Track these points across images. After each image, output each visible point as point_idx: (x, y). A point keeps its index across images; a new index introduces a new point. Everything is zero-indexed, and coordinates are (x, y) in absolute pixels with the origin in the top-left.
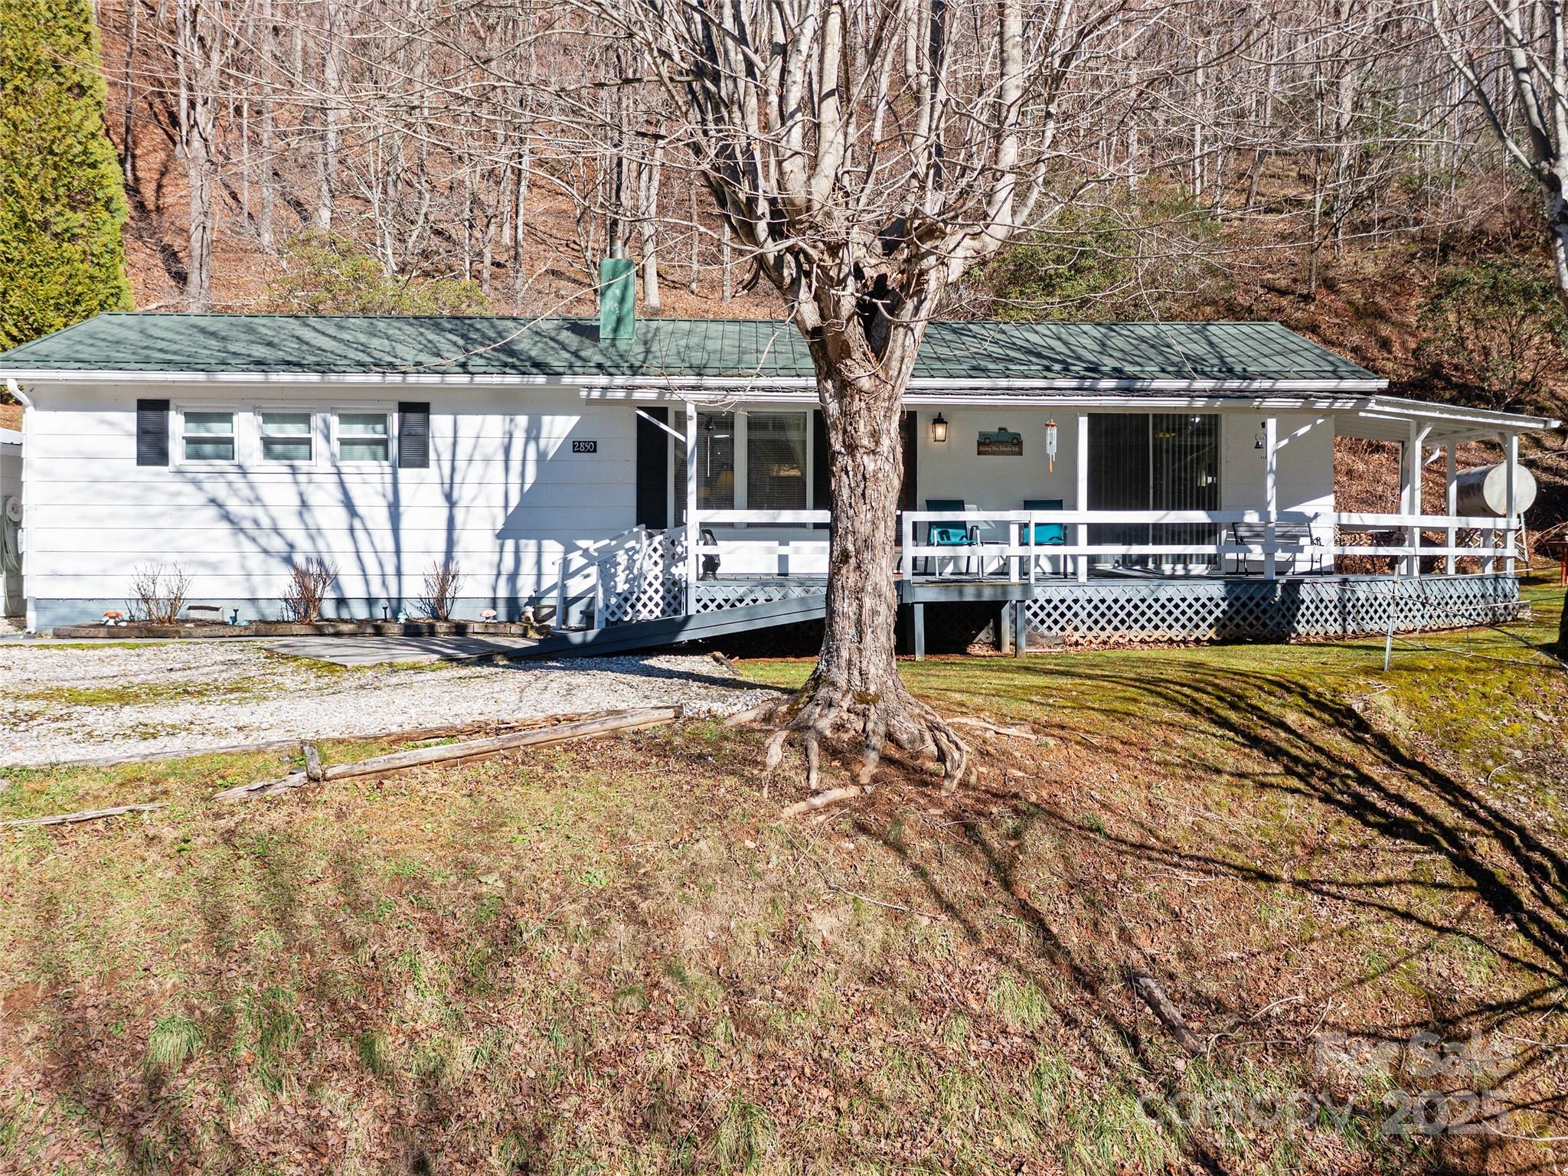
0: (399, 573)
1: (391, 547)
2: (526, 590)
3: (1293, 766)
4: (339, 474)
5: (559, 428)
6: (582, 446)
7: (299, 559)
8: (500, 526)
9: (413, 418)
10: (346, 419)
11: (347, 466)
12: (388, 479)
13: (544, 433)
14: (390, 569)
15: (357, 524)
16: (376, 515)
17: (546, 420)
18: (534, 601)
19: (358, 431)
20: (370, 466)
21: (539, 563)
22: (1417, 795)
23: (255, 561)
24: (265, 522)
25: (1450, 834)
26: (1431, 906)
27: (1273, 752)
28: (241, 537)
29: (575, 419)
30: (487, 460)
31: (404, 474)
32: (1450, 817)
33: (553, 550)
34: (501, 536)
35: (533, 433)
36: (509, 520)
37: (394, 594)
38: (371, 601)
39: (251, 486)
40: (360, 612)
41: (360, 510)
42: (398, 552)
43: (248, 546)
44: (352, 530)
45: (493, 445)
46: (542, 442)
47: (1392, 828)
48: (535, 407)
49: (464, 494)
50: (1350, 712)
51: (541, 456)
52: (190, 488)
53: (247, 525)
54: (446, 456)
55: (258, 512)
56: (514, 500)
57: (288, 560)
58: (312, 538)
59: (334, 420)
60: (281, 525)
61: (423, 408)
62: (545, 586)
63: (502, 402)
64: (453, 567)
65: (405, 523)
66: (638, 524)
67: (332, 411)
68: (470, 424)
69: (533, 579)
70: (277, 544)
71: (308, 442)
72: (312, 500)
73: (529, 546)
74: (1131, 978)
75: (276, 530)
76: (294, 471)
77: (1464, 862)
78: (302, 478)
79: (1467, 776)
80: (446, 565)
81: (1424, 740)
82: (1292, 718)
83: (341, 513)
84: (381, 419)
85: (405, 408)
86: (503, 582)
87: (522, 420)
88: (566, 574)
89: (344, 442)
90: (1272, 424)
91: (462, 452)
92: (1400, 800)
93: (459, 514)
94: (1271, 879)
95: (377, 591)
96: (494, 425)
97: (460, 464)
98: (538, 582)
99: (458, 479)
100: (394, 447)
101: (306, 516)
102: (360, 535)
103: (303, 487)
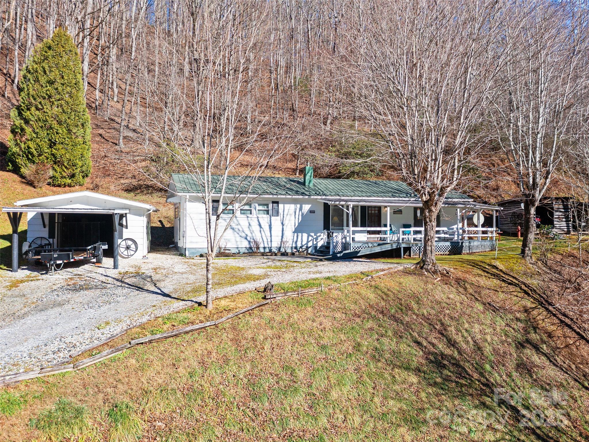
0: (271, 241)
1: (270, 235)
2: (299, 245)
3: (492, 274)
4: (258, 218)
5: (306, 208)
6: (312, 212)
7: (248, 238)
8: (294, 230)
9: (275, 205)
10: (259, 205)
11: (260, 216)
12: (269, 219)
13: (303, 208)
14: (269, 240)
15: (262, 230)
16: (266, 227)
17: (304, 205)
18: (301, 247)
19: (261, 208)
20: (265, 216)
21: (302, 239)
22: (510, 279)
23: (238, 239)
24: (241, 229)
25: (518, 284)
26: (519, 295)
27: (488, 273)
28: (235, 233)
29: (310, 205)
30: (291, 215)
31: (273, 218)
32: (517, 282)
33: (305, 235)
34: (294, 232)
35: (301, 209)
36: (295, 229)
37: (270, 246)
38: (264, 248)
39: (237, 221)
40: (262, 250)
41: (262, 226)
42: (271, 236)
43: (237, 235)
44: (260, 231)
45: (292, 211)
46: (303, 211)
47: (509, 284)
48: (301, 203)
49: (286, 222)
50: (494, 266)
51: (302, 214)
52: (224, 221)
53: (236, 230)
54: (282, 214)
55: (239, 227)
56: (297, 225)
57: (246, 238)
58: (252, 233)
59: (257, 205)
60: (244, 230)
61: (277, 203)
62: (303, 244)
63: (294, 202)
64: (284, 240)
65: (272, 229)
66: (324, 230)
67: (257, 203)
68: (287, 206)
69: (300, 242)
70: (243, 235)
71: (251, 210)
72: (251, 224)
73: (300, 234)
74: (488, 303)
75: (243, 231)
76: (248, 217)
77: (521, 288)
78: (249, 219)
79: (515, 275)
80: (282, 239)
81: (507, 270)
82: (487, 267)
83: (258, 227)
84: (267, 205)
85: (273, 202)
86: (294, 243)
87: (298, 206)
88: (308, 242)
89: (259, 210)
90: (458, 210)
91: (285, 213)
92: (508, 279)
93: (284, 227)
94: (498, 291)
95: (266, 245)
96: (292, 206)
97: (285, 216)
98: (302, 243)
99: (284, 219)
100: (270, 212)
101: (250, 228)
102: (262, 232)
103: (250, 221)
